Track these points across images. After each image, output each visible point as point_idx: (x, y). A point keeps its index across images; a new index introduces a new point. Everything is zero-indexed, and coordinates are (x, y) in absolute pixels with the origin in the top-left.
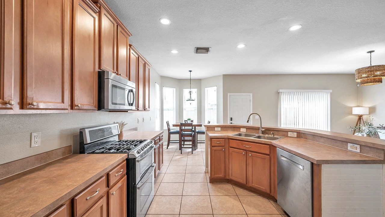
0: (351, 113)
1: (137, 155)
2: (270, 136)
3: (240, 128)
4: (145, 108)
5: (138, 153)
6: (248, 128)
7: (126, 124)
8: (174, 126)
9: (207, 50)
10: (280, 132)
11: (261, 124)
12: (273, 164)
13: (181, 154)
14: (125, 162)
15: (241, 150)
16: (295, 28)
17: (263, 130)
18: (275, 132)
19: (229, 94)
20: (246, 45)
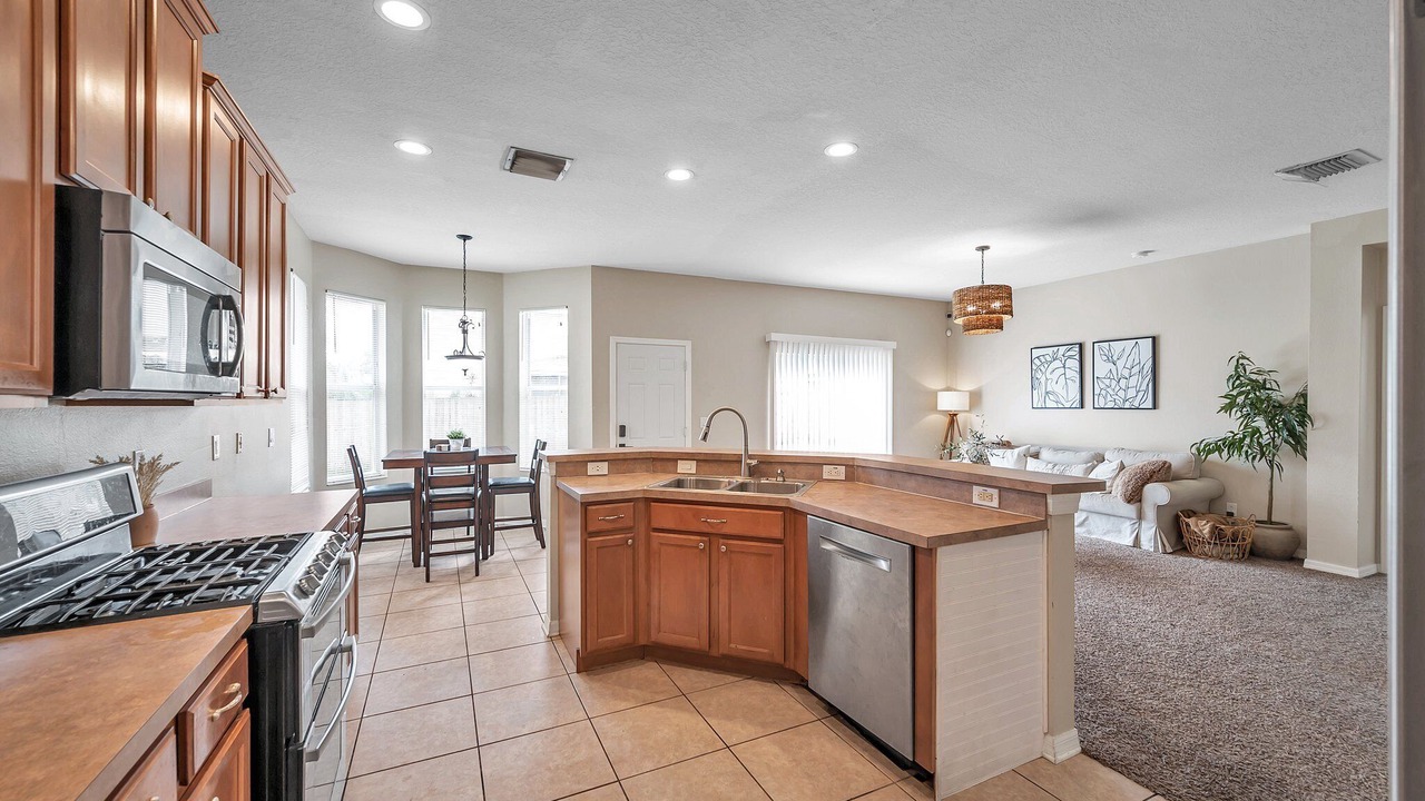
0: (934, 409)
1: (304, 606)
2: (773, 480)
3: (676, 460)
4: (266, 387)
5: (302, 593)
6: (703, 460)
7: (168, 467)
8: (388, 464)
9: (554, 165)
10: (799, 467)
11: (746, 445)
12: (793, 572)
13: (428, 581)
14: (244, 646)
15: (692, 537)
16: (841, 150)
17: (754, 462)
18: (788, 467)
19: (613, 340)
20: (695, 175)
